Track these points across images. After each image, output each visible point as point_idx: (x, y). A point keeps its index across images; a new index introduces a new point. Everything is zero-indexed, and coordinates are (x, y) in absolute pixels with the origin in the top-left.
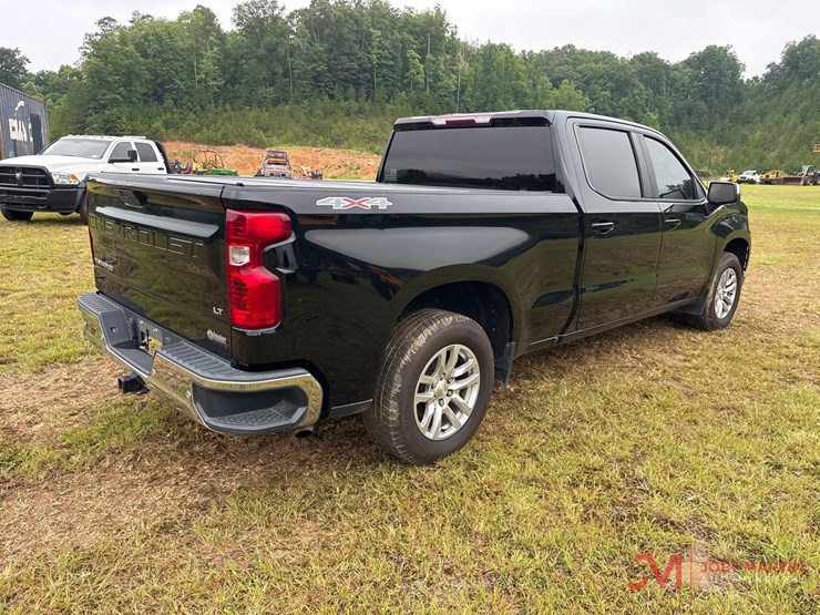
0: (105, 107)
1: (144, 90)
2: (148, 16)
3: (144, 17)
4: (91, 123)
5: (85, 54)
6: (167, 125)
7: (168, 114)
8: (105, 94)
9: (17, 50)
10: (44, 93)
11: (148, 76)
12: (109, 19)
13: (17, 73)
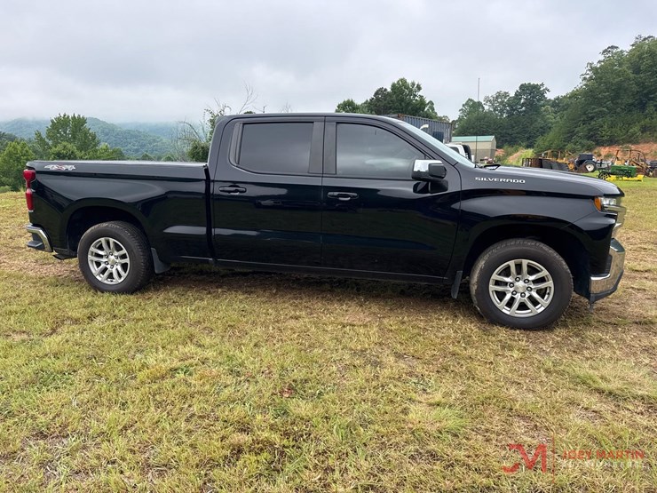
0: (592, 118)
1: (631, 101)
2: (649, 37)
3: (645, 39)
4: (578, 132)
5: (585, 79)
6: (644, 130)
7: (647, 120)
8: (594, 109)
9: (542, 85)
10: (556, 113)
11: (635, 88)
12: (612, 47)
13: (539, 100)
